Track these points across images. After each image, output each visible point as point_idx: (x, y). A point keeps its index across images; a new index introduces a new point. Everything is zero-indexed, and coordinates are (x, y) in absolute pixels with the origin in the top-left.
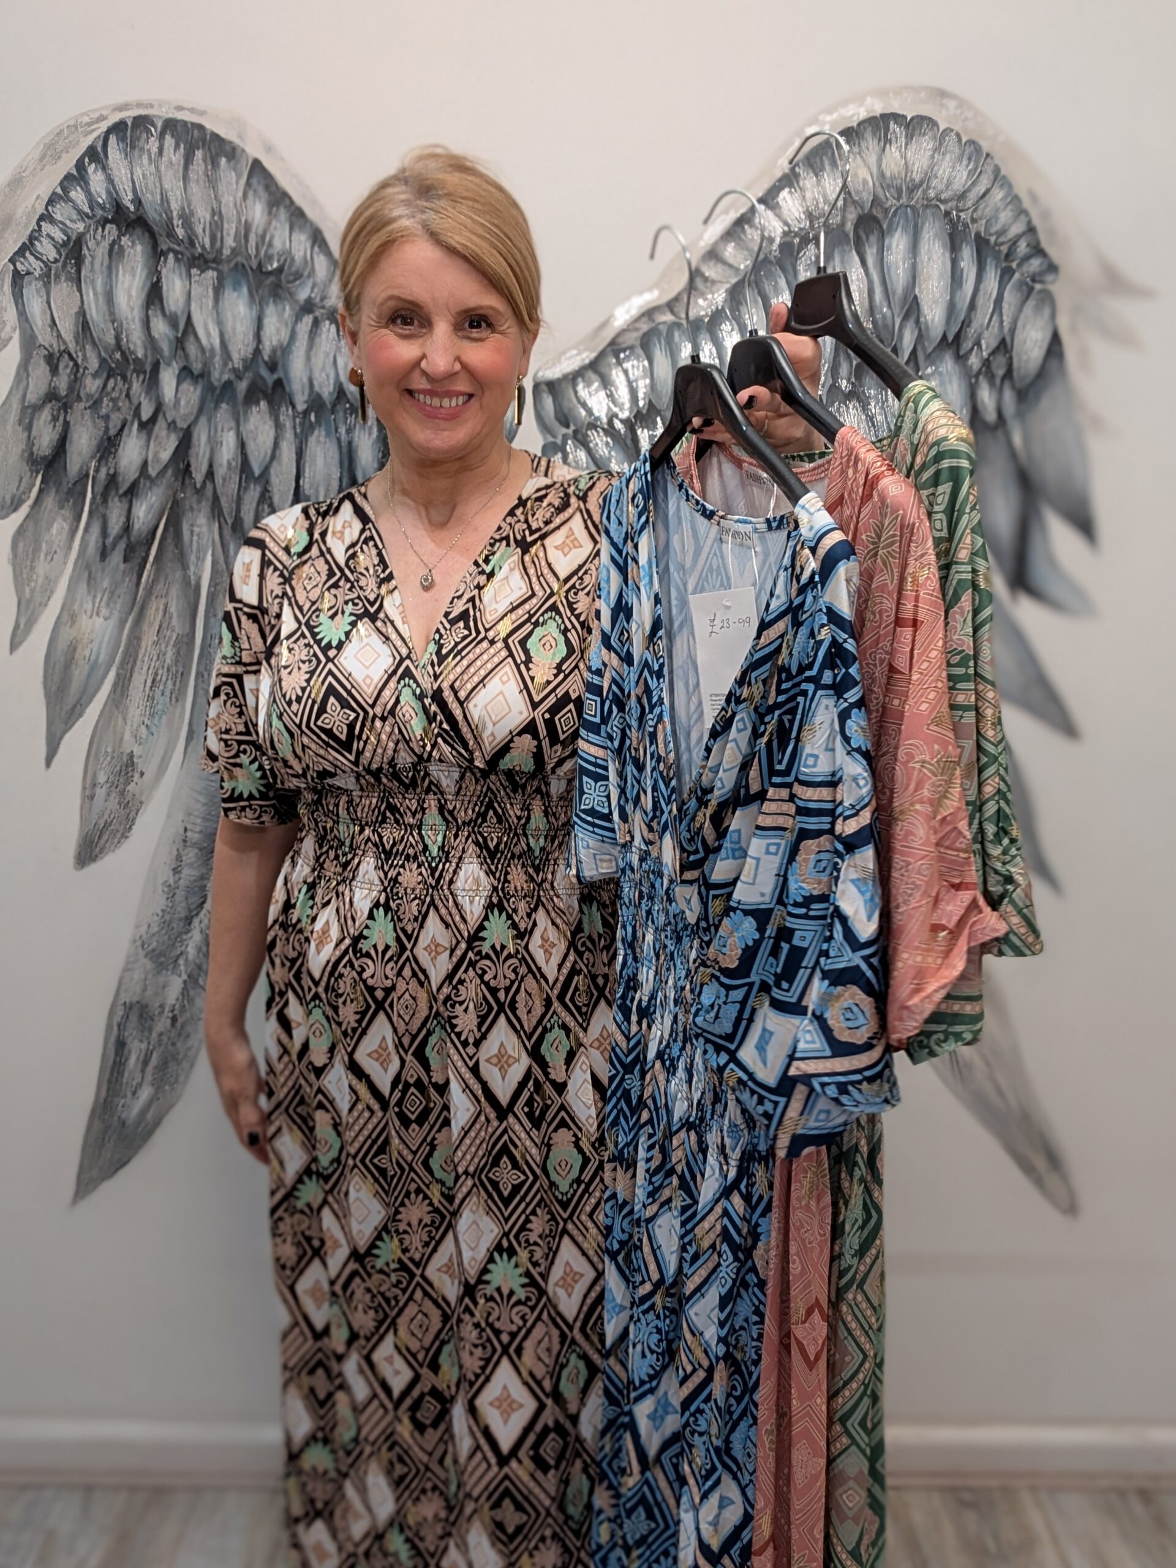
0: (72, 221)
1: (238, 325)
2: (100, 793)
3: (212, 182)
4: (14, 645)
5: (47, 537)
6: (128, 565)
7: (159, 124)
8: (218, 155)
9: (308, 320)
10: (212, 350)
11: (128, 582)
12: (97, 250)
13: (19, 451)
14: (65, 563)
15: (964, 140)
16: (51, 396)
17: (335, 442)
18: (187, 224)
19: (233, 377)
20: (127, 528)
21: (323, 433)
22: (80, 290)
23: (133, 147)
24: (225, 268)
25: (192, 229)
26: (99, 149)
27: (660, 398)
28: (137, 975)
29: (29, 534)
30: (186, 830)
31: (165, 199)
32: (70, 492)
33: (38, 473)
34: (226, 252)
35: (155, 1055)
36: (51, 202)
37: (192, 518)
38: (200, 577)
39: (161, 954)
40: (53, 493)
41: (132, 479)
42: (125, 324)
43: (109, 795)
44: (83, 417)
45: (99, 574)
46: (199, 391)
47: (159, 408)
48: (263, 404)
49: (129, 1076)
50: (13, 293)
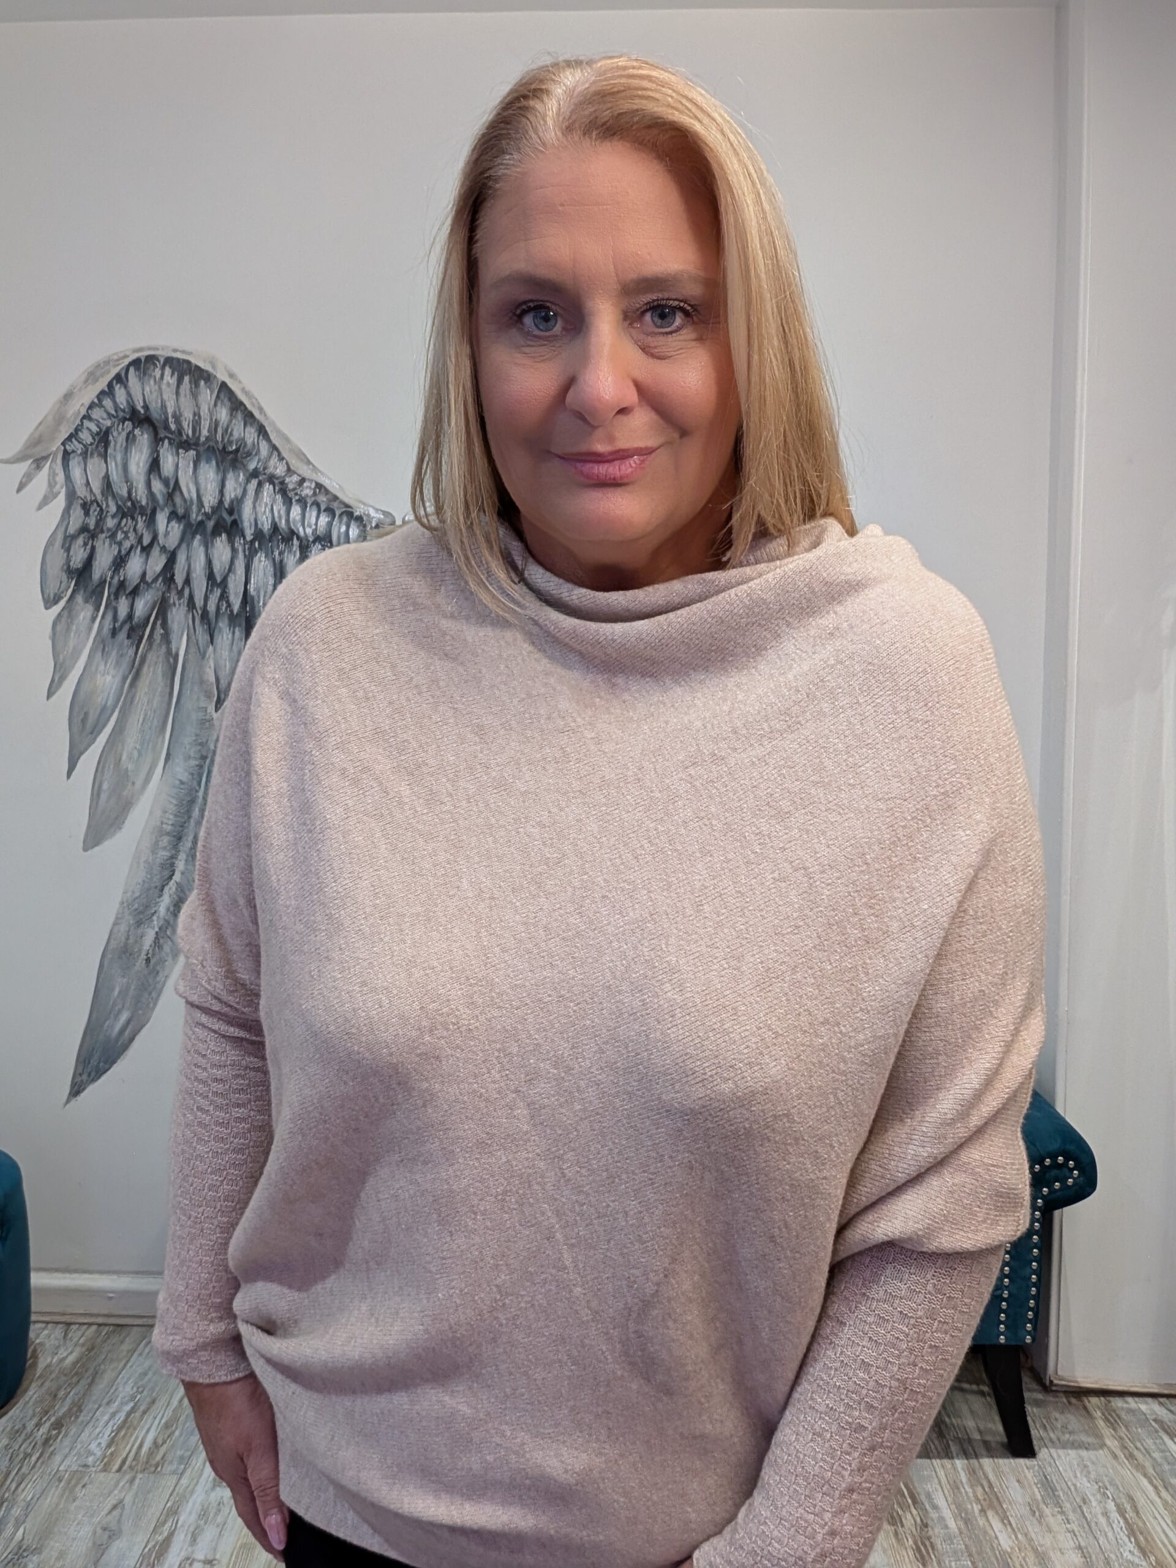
0: (103, 419)
1: (209, 486)
2: (104, 796)
3: (195, 395)
4: (51, 692)
5: (76, 622)
6: (131, 641)
7: (162, 360)
8: (199, 379)
9: (254, 483)
10: (191, 500)
11: (131, 652)
12: (118, 438)
13: (61, 564)
14: (88, 639)
16: (84, 529)
17: (271, 561)
18: (178, 421)
19: (204, 518)
20: (130, 616)
21: (264, 555)
22: (106, 462)
23: (145, 374)
24: (201, 449)
25: (180, 425)
26: (123, 375)
28: (123, 928)
29: (63, 620)
30: (162, 823)
31: (164, 406)
32: (93, 592)
33: (72, 579)
34: (203, 439)
35: (133, 987)
36: (91, 407)
37: (174, 610)
38: (178, 649)
39: (141, 913)
40: (82, 592)
41: (135, 584)
42: (135, 484)
43: (109, 798)
44: (104, 543)
45: (110, 646)
46: (182, 527)
47: (155, 538)
48: (224, 536)
49: (114, 1003)
50: (63, 464)
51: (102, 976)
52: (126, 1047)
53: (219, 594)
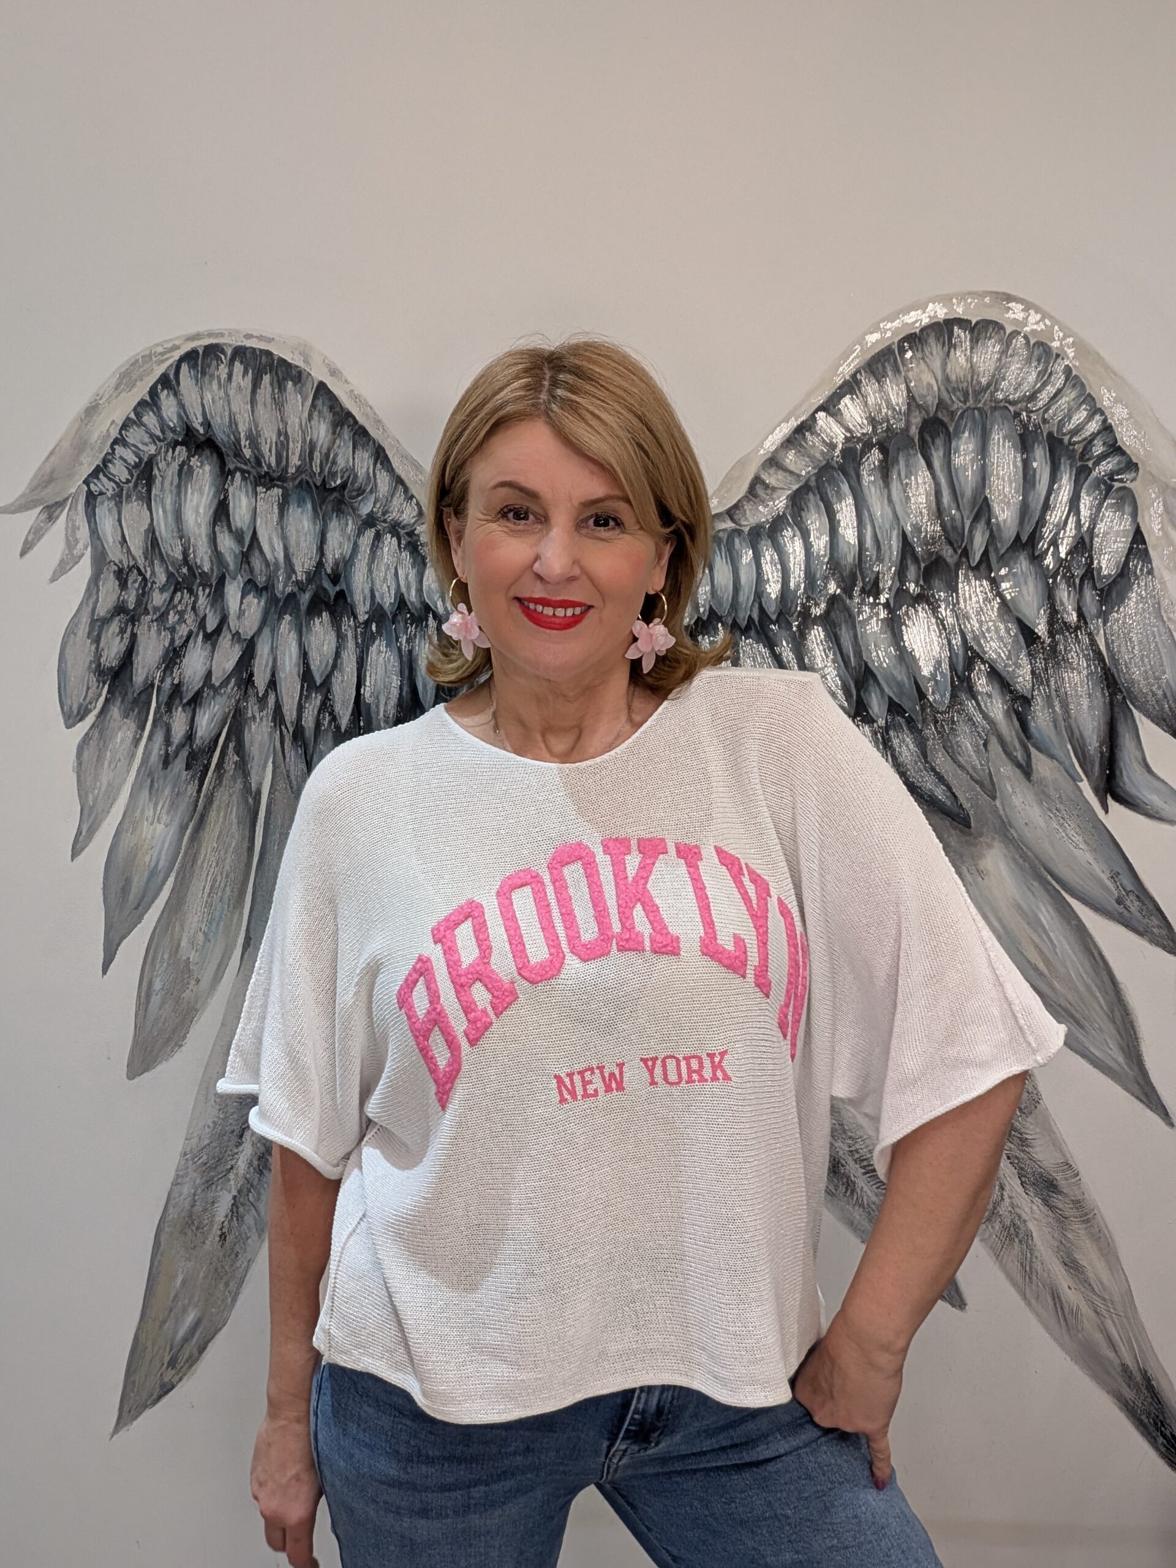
0: (146, 444)
1: (302, 539)
2: (156, 999)
3: (279, 404)
4: (76, 851)
5: (110, 746)
6: (191, 772)
7: (229, 352)
8: (285, 379)
9: (370, 534)
10: (276, 564)
11: (192, 789)
12: (167, 470)
13: (88, 661)
14: (128, 772)
15: (1032, 342)
16: (120, 609)
17: (397, 651)
18: (254, 444)
19: (296, 589)
20: (190, 736)
21: (384, 644)
22: (150, 509)
23: (204, 373)
24: (290, 485)
25: (259, 450)
26: (172, 377)
27: (721, 604)
28: (186, 1190)
29: (94, 743)
31: (233, 423)
32: (135, 701)
33: (104, 684)
34: (292, 470)
35: (202, 1275)
36: (125, 426)
37: (253, 727)
38: (261, 784)
39: (211, 1168)
40: (118, 703)
41: (196, 688)
42: (192, 540)
43: (163, 1003)
44: (149, 630)
45: (161, 782)
46: (262, 603)
47: (223, 621)
48: (325, 615)
49: (176, 1296)
50: (86, 512)
51: (159, 1257)
52: (193, 1361)
53: (318, 703)
